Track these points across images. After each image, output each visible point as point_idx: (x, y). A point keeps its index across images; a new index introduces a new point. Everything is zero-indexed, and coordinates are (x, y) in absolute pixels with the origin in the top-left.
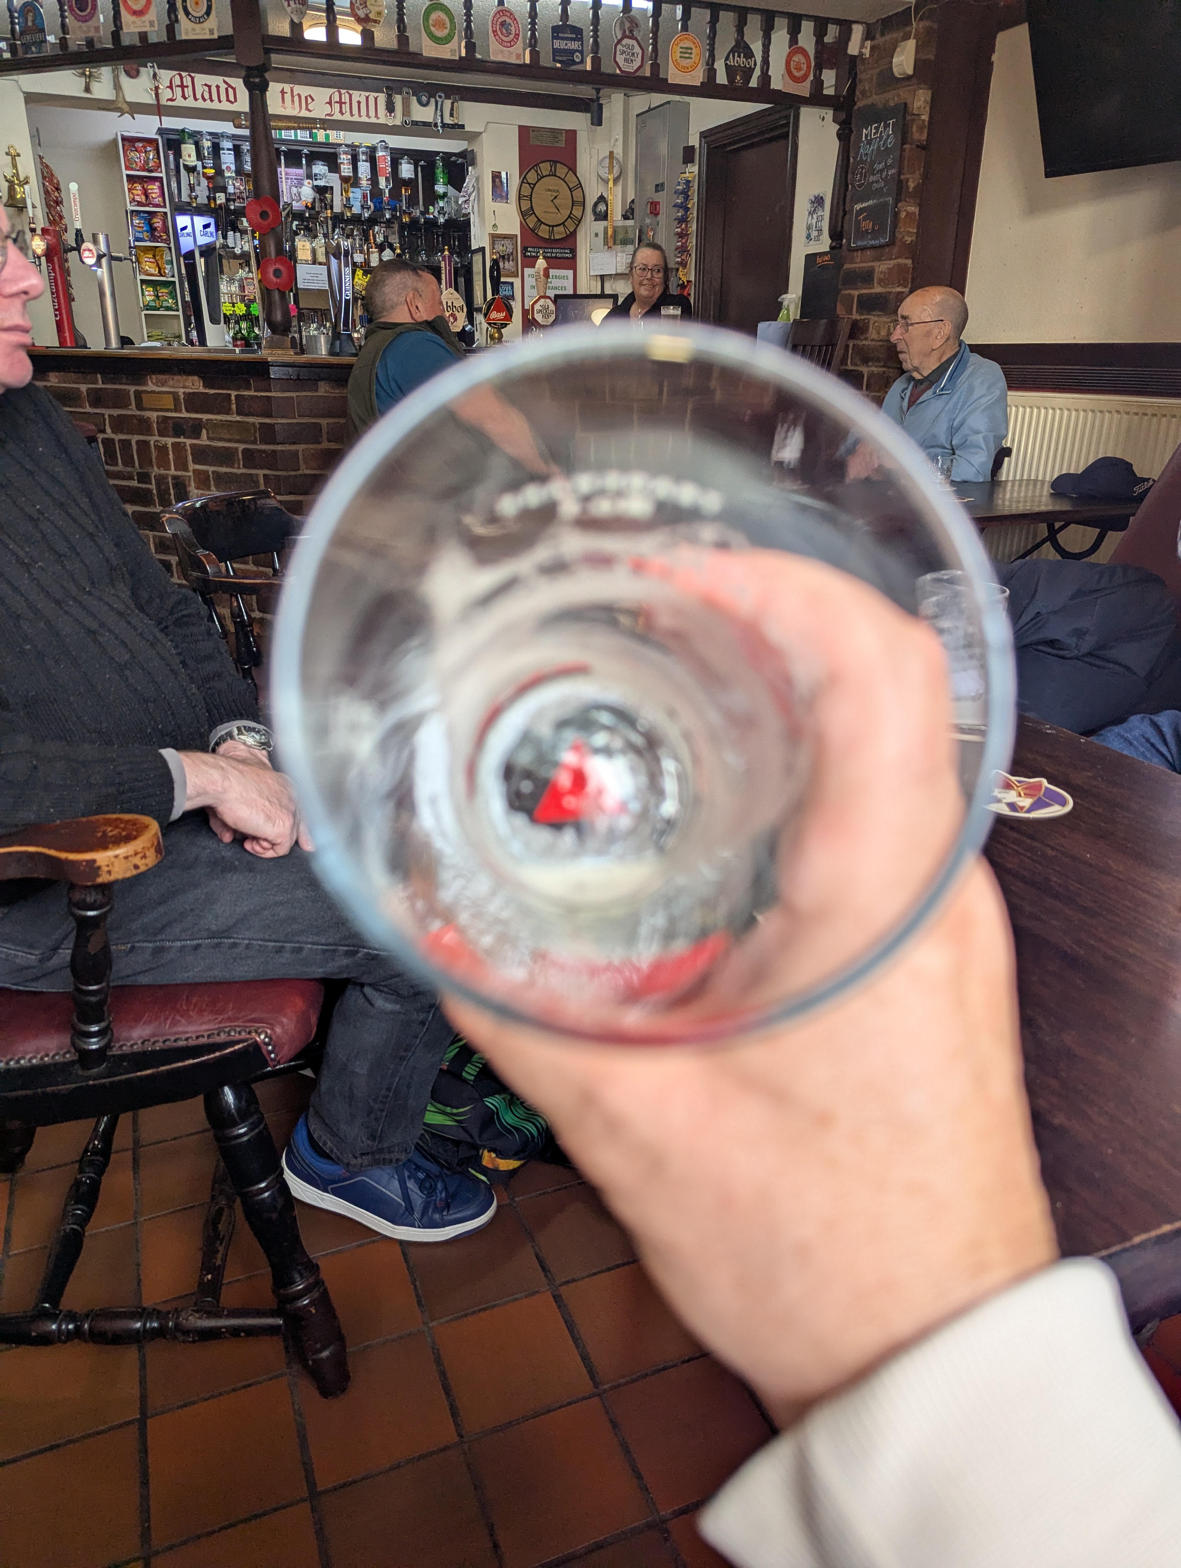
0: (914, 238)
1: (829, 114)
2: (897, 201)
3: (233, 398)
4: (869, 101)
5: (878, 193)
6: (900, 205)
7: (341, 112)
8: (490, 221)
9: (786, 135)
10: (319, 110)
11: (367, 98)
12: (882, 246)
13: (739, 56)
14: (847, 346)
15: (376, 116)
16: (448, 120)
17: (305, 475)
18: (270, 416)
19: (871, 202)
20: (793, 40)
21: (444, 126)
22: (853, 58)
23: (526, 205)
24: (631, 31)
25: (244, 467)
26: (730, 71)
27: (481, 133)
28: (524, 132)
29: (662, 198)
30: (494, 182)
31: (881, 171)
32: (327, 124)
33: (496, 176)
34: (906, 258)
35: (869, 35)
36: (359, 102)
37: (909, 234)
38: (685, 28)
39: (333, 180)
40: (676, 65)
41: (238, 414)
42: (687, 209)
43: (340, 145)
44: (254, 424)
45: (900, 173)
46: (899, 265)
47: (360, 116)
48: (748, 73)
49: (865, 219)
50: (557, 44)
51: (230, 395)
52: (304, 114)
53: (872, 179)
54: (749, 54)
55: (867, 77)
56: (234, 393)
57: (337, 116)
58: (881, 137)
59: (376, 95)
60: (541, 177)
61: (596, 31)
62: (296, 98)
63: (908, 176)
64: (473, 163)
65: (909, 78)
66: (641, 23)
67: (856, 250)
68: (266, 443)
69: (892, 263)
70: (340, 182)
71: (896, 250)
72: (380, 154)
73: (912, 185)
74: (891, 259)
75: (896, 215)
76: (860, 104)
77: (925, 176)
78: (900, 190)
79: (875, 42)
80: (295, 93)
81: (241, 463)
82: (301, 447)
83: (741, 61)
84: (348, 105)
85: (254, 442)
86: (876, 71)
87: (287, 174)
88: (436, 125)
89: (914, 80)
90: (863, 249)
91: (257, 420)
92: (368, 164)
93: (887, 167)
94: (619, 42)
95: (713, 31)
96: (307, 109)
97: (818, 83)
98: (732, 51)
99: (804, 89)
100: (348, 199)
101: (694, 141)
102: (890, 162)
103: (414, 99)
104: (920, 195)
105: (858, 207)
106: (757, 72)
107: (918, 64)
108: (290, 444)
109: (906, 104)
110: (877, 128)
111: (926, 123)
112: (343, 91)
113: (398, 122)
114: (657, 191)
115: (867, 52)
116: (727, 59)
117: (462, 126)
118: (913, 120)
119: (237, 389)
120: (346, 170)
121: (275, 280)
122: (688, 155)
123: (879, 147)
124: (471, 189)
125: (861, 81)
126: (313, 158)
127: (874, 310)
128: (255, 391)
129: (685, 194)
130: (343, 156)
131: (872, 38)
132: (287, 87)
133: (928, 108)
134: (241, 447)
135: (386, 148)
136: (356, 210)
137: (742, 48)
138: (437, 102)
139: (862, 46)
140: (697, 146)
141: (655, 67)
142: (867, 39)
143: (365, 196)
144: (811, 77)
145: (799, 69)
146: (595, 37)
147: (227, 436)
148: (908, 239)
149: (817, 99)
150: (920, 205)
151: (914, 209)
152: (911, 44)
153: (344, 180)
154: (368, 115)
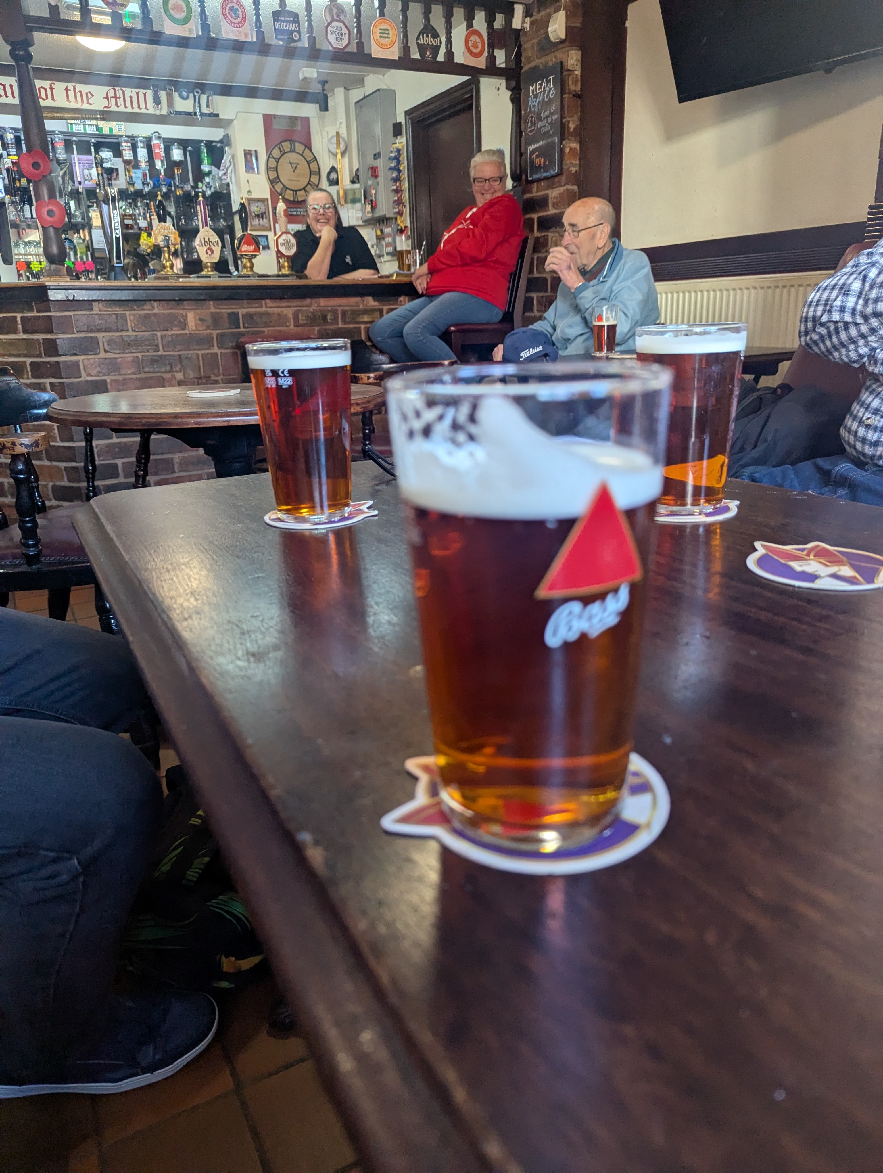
0: (577, 168)
1: (502, 82)
2: (562, 139)
3: (19, 319)
4: (532, 65)
5: (546, 135)
6: (564, 142)
7: (117, 105)
8: (245, 188)
9: (471, 107)
10: (98, 103)
11: (137, 94)
12: (553, 177)
13: (427, 36)
14: (532, 259)
15: (146, 108)
16: (205, 110)
17: (87, 381)
18: (51, 332)
19: (541, 143)
20: (470, 25)
21: (202, 114)
22: (518, 32)
23: (273, 175)
24: (338, 16)
25: (33, 377)
26: (422, 49)
27: (232, 120)
28: (268, 120)
29: (379, 163)
30: (246, 157)
31: (547, 117)
32: (106, 115)
33: (248, 154)
34: (573, 185)
35: (528, 13)
36: (131, 97)
37: (574, 165)
38: (382, 14)
39: (118, 163)
40: (377, 42)
41: (25, 332)
42: (399, 171)
43: (121, 136)
44: (38, 340)
45: (562, 117)
46: (568, 190)
47: (132, 108)
48: (436, 50)
49: (537, 157)
50: (278, 25)
51: (15, 317)
52: (86, 106)
53: (540, 124)
54: (436, 35)
55: (529, 48)
56: (19, 316)
57: (114, 108)
58: (545, 91)
59: (144, 91)
60: (283, 153)
61: (309, 15)
62: (78, 95)
63: (568, 119)
64: (229, 144)
65: (562, 42)
66: (346, 9)
67: (532, 182)
68: (50, 356)
69: (562, 189)
70: (123, 165)
71: (563, 178)
72: (155, 142)
73: (572, 126)
74: (561, 186)
75: (562, 151)
76: (526, 68)
77: (582, 120)
78: (563, 132)
79: (533, 18)
80: (77, 90)
81: (30, 373)
82: (81, 358)
83: (428, 40)
84: (122, 99)
85: (40, 356)
86: (536, 41)
87: (79, 159)
88: (195, 114)
89: (567, 43)
90: (539, 180)
91: (40, 337)
92: (145, 150)
93: (552, 114)
94: (329, 24)
95: (405, 16)
96: (88, 103)
97: (492, 59)
98: (422, 32)
99: (481, 63)
100: (131, 178)
101: (401, 118)
102: (553, 108)
103: (176, 95)
104: (580, 135)
105: (531, 148)
106: (443, 50)
107: (569, 30)
108: (71, 355)
109: (561, 63)
110: (541, 85)
111: (579, 78)
112: (117, 89)
113: (164, 112)
114: (375, 159)
115: (527, 26)
116: (418, 38)
117: (217, 115)
118: (569, 75)
119: (22, 312)
120: (128, 155)
121: (49, 218)
122: (397, 130)
123: (543, 100)
124: (228, 164)
125: (525, 50)
126: (99, 146)
127: (551, 228)
128: (38, 311)
129: (397, 159)
130: (124, 144)
131: (531, 16)
132: (70, 86)
133: (579, 65)
134: (29, 360)
135: (159, 138)
136: (138, 186)
137: (429, 30)
138: (195, 96)
139: (523, 22)
140: (403, 122)
141: (360, 45)
142: (526, 17)
143: (144, 175)
144: (486, 54)
145: (476, 47)
146: (310, 21)
147: (15, 353)
148: (573, 170)
149: (492, 70)
150: (581, 143)
151: (575, 145)
152: (561, 15)
153: (127, 162)
154: (139, 107)
